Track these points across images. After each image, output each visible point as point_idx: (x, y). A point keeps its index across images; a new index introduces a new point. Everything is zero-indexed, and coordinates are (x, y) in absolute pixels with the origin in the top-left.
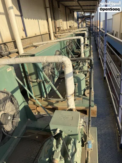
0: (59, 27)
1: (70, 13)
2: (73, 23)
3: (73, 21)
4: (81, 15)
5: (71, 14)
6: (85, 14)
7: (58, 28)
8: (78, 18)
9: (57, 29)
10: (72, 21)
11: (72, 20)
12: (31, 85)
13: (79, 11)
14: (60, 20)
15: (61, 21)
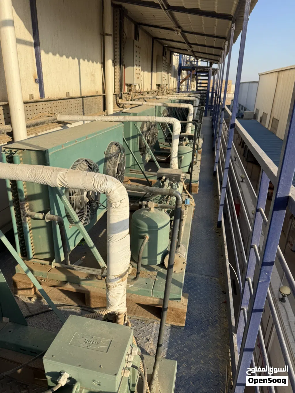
0: (131, 85)
1: (163, 55)
2: (166, 78)
3: (168, 73)
4: (189, 63)
5: (164, 58)
6: (197, 62)
7: (127, 85)
8: (181, 68)
9: (126, 87)
10: (165, 73)
11: (166, 71)
12: (29, 224)
13: (185, 54)
14: (135, 67)
15: (137, 69)
